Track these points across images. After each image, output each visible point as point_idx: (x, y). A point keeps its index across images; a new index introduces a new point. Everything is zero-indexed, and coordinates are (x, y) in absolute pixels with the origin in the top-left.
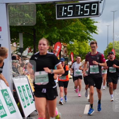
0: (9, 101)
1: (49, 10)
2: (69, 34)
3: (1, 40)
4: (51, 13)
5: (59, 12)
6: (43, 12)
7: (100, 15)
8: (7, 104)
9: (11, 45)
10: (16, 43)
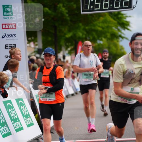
0: (26, 112)
1: (72, 3)
2: (96, 31)
3: (16, 39)
4: (75, 6)
5: (84, 6)
6: (65, 5)
7: (134, 8)
8: (23, 116)
9: (28, 45)
10: (34, 43)
